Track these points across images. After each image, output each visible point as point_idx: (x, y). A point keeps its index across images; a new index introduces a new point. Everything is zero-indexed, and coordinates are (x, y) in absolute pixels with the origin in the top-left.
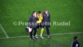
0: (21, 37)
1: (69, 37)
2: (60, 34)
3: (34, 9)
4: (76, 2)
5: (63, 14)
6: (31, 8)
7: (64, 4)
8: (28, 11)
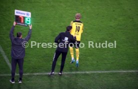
0: (37, 74)
1: (117, 78)
2: (103, 72)
3: (61, 27)
4: (131, 20)
5: (110, 37)
6: (56, 26)
7: (111, 21)
8: (50, 31)
